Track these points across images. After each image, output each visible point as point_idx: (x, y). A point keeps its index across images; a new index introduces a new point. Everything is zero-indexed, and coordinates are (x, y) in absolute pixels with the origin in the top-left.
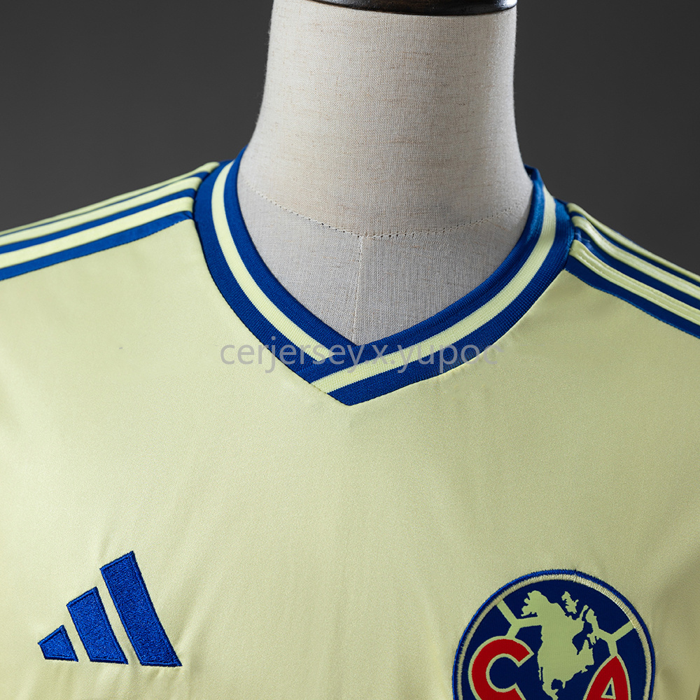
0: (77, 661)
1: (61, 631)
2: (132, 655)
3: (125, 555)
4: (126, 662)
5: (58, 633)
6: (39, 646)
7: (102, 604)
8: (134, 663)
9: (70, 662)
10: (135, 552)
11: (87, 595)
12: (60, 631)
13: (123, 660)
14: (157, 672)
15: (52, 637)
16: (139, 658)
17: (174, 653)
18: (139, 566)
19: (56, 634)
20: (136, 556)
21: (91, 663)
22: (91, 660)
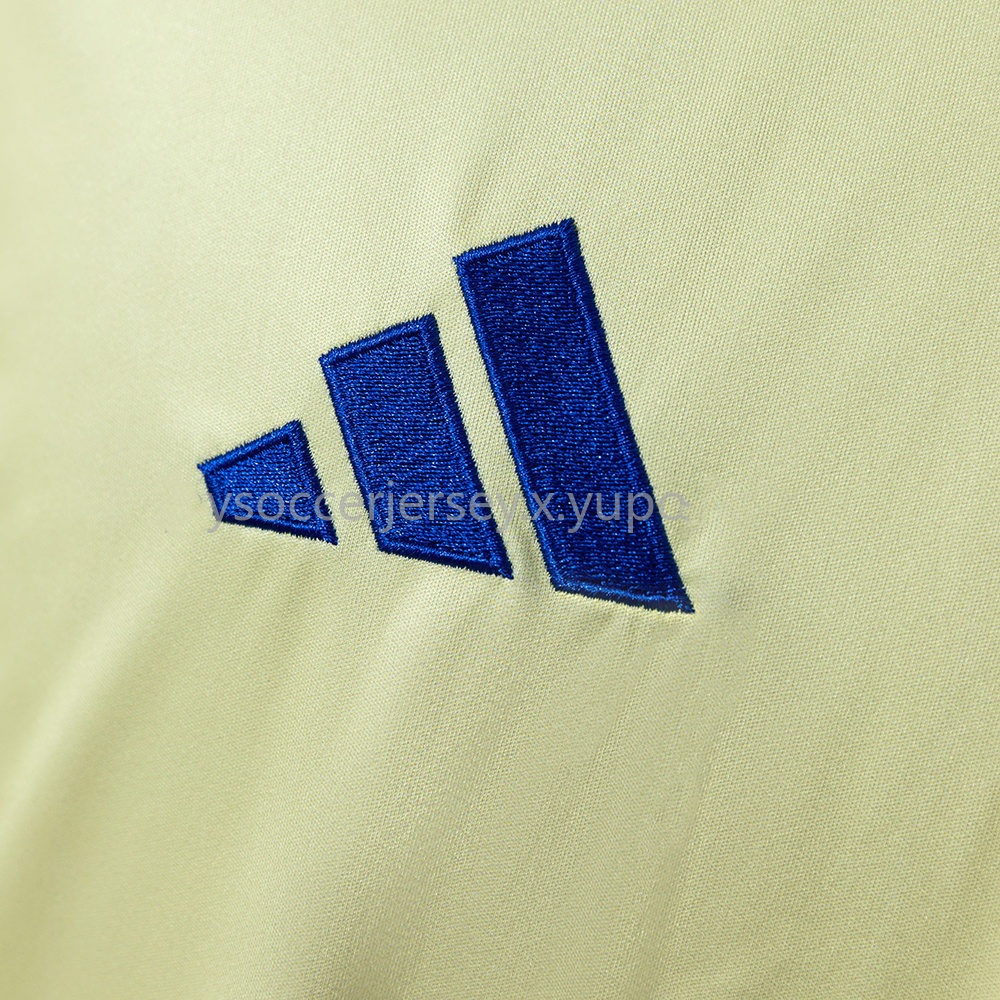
0: (334, 541)
1: (289, 443)
2: (528, 551)
3: (543, 229)
4: (505, 569)
5: (277, 442)
6: (199, 475)
7: (446, 373)
8: (531, 577)
9: (304, 542)
10: (580, 224)
11: (399, 338)
12: (286, 440)
13: (495, 560)
14: (607, 617)
15: (251, 454)
16: (548, 565)
17: (672, 568)
18: (589, 268)
19: (268, 446)
20: (582, 237)
21: (383, 555)
22: (383, 547)
